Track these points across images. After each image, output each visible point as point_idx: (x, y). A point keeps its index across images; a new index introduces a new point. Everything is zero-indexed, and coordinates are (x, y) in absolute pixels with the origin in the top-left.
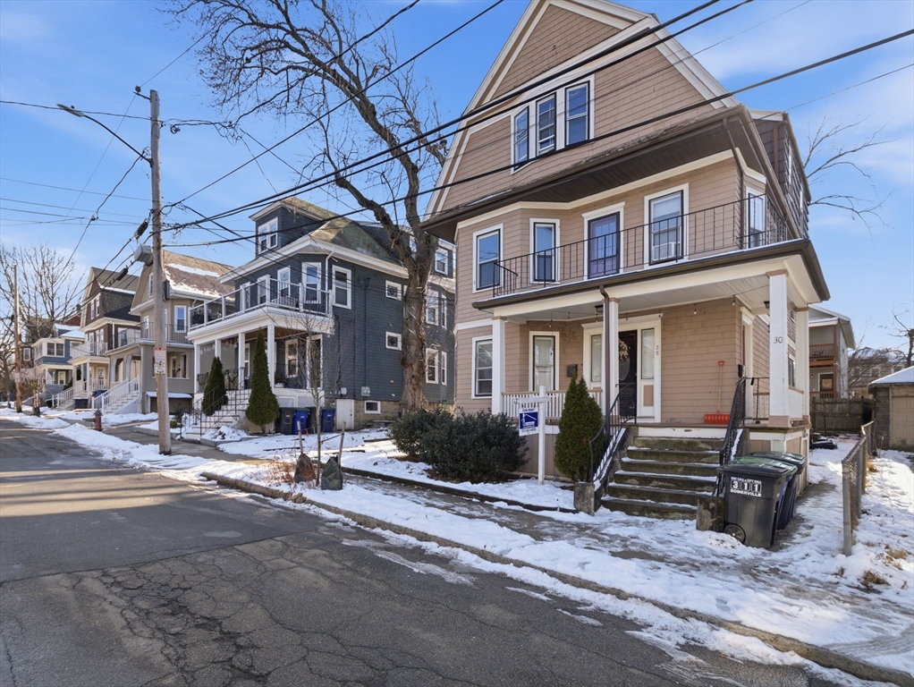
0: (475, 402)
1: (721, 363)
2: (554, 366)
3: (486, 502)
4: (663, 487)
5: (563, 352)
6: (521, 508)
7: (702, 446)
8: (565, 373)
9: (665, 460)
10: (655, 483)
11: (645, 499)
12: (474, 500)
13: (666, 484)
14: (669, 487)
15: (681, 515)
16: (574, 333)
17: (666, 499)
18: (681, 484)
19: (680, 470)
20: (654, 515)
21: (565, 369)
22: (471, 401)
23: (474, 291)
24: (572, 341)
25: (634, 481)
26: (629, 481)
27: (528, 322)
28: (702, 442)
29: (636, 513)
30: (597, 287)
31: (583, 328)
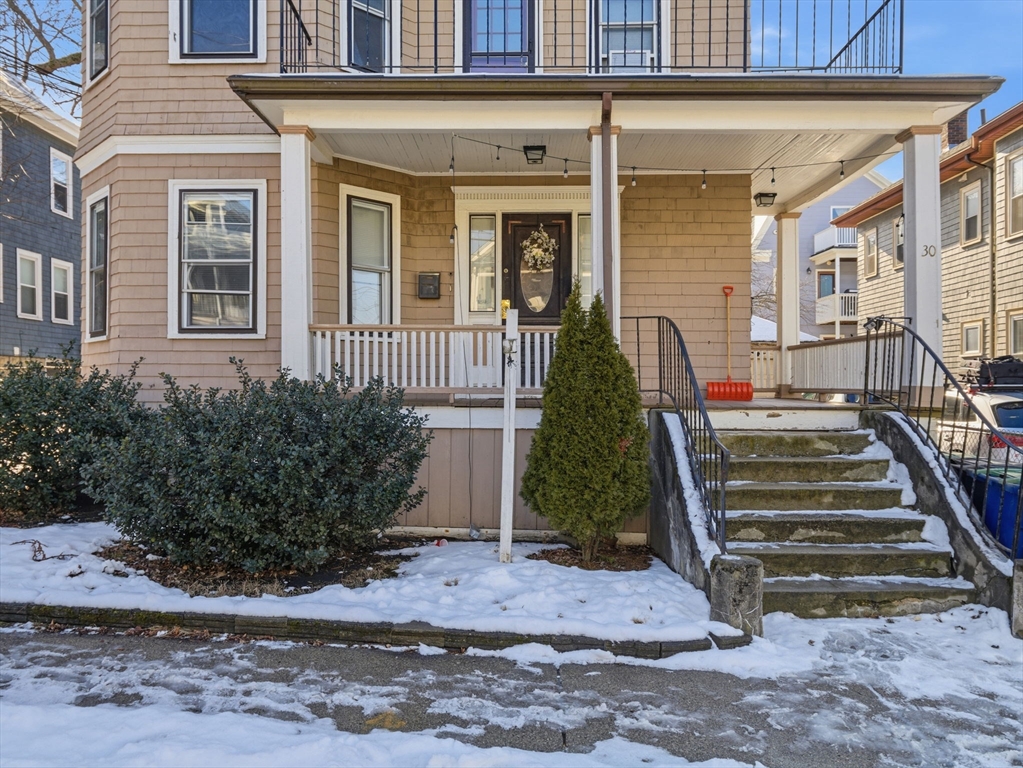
0: (178, 347)
1: (727, 291)
2: (391, 272)
3: (471, 651)
4: (819, 539)
5: (406, 244)
6: (608, 657)
7: (822, 445)
8: (410, 289)
9: (771, 478)
10: (801, 532)
11: (807, 574)
12: (425, 650)
13: (824, 533)
14: (832, 540)
15: (918, 603)
16: (431, 203)
17: (853, 569)
18: (856, 530)
19: (828, 499)
20: (860, 609)
21: (409, 278)
22: (167, 346)
23: (174, 57)
24: (426, 219)
25: (755, 532)
26: (742, 533)
27: (336, 160)
28: (822, 438)
29: (821, 611)
30: (599, 95)
31: (452, 197)
